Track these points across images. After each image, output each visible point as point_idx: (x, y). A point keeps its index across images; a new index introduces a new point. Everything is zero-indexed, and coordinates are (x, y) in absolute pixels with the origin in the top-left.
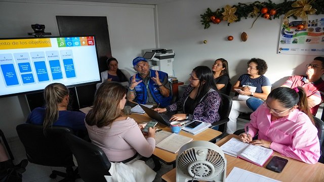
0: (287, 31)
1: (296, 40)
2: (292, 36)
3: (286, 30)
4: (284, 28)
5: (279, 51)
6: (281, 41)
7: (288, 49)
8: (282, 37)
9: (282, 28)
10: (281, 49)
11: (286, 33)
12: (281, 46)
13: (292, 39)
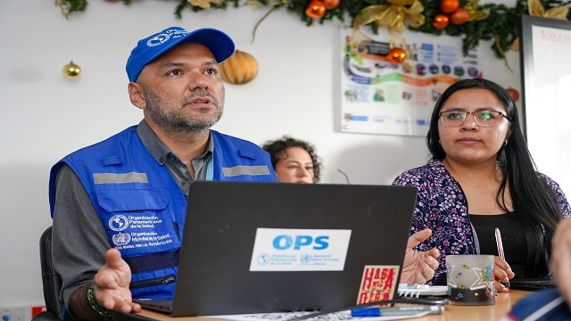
0: (357, 63)
1: (381, 91)
2: (369, 81)
3: (353, 61)
4: (347, 56)
5: (344, 122)
6: (347, 94)
7: (364, 119)
8: (346, 83)
9: (343, 55)
10: (349, 117)
11: (354, 70)
12: (348, 107)
13: (372, 90)
